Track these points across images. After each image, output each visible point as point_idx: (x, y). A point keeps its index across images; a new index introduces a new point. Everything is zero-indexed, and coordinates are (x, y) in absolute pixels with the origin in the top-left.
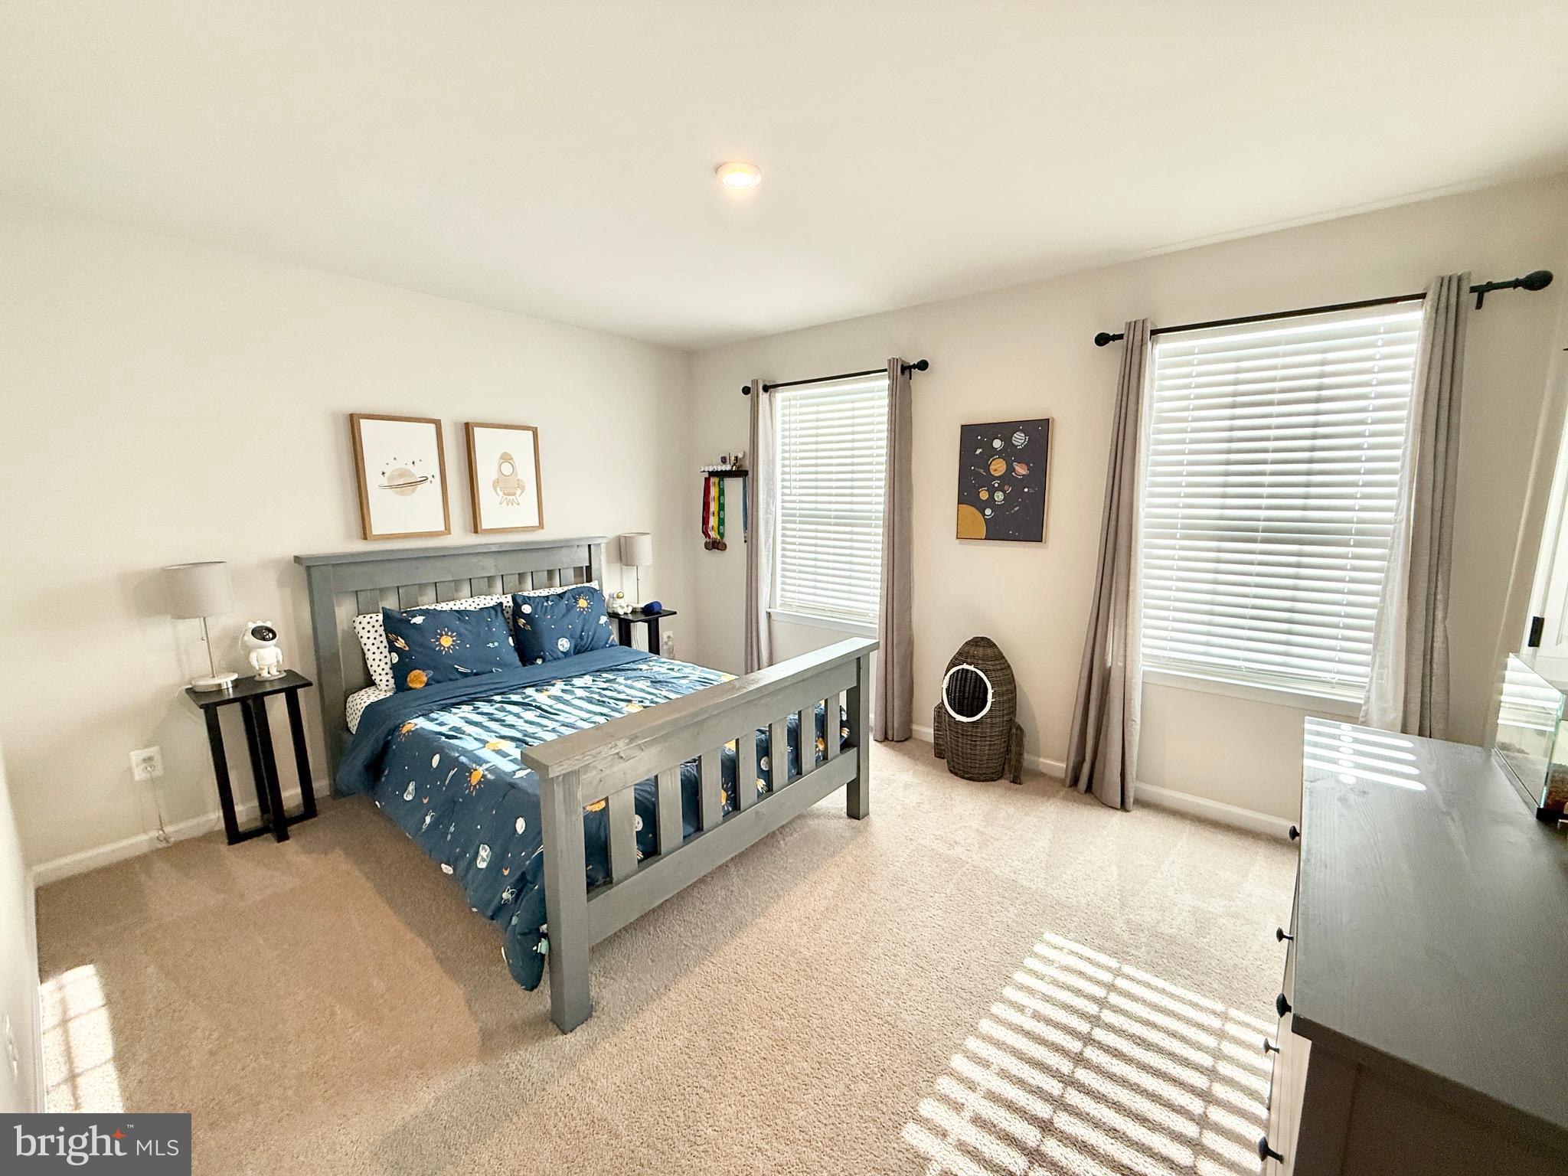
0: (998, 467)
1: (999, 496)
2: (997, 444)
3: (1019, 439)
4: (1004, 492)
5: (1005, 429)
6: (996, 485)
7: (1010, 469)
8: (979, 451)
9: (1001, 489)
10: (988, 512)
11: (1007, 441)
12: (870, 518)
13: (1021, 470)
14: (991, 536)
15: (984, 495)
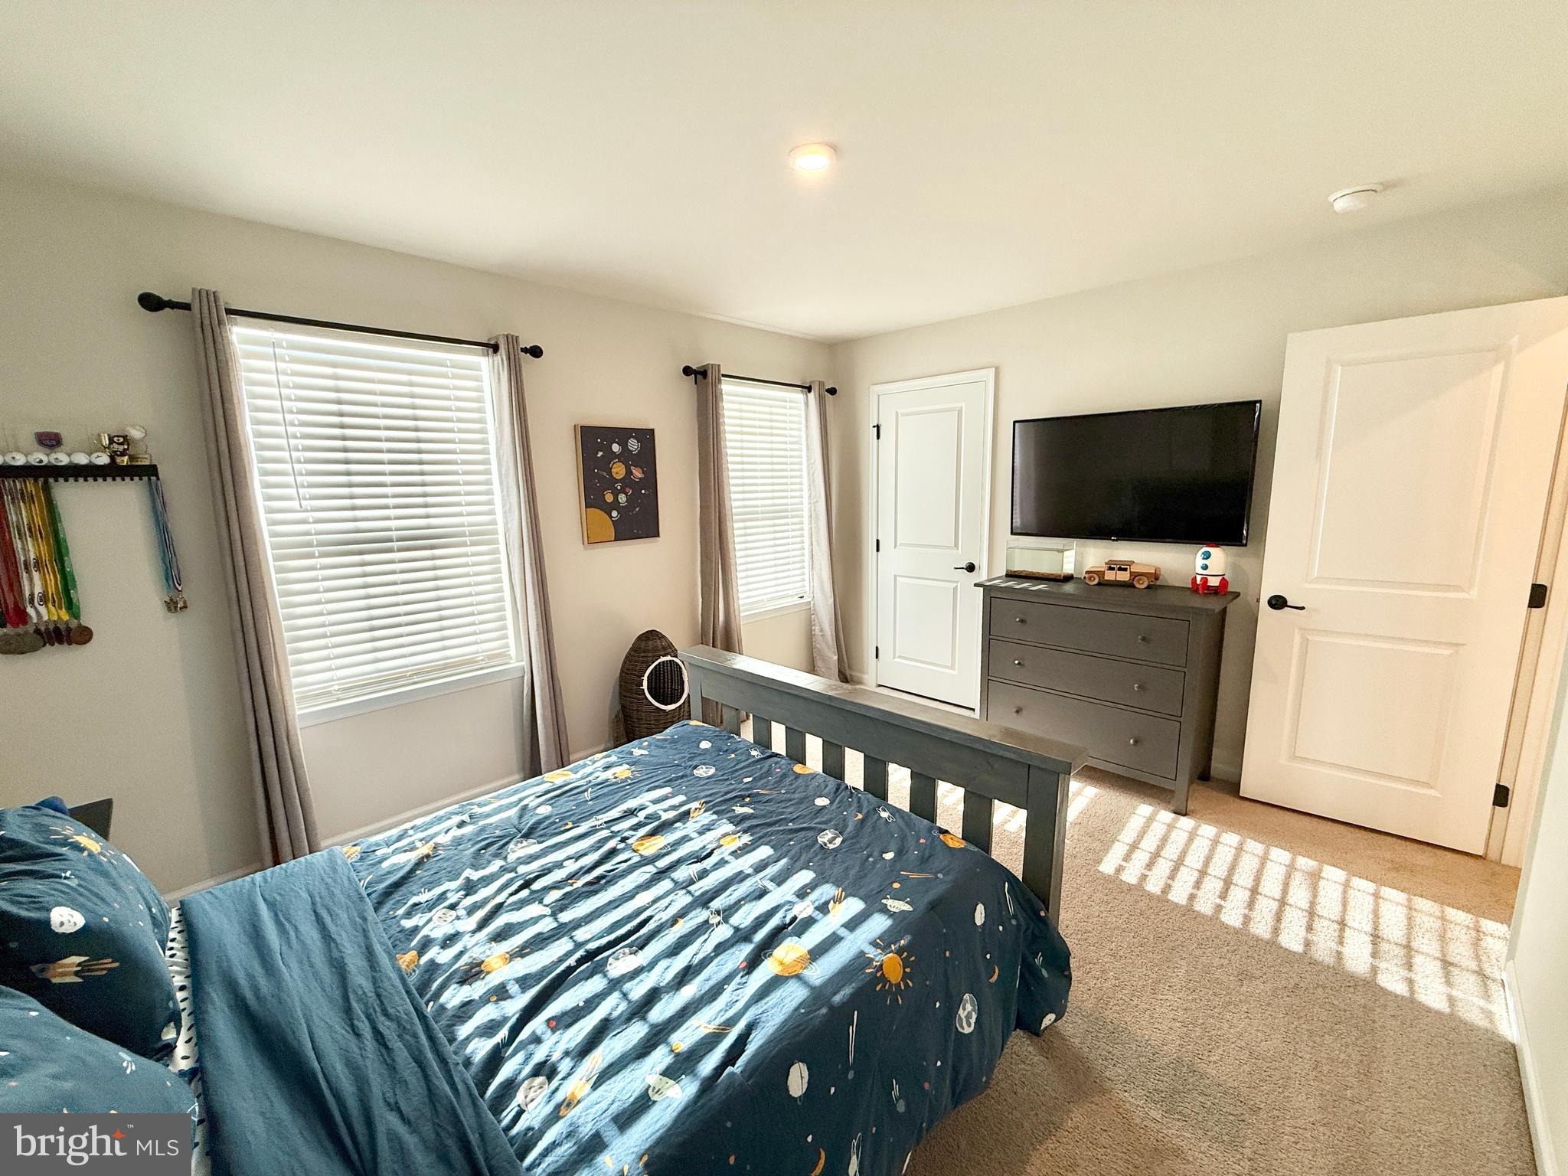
0: (618, 470)
1: (622, 498)
2: (616, 448)
3: (633, 445)
4: (626, 494)
5: (622, 434)
6: (619, 488)
7: (629, 473)
8: (600, 454)
9: (623, 491)
10: (614, 514)
11: (624, 445)
12: (463, 535)
13: (637, 473)
14: (618, 538)
15: (609, 498)
